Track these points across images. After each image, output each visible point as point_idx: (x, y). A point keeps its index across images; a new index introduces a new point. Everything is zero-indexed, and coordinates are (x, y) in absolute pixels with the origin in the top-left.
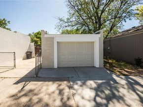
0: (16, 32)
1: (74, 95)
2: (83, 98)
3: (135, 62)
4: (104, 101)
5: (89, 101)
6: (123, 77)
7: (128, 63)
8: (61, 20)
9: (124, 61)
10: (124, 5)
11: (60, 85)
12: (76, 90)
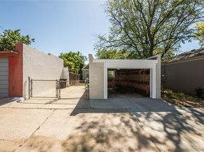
0: (49, 54)
1: (142, 126)
2: (153, 129)
3: (195, 93)
4: (175, 131)
5: (160, 131)
6: (187, 109)
7: (188, 94)
8: (102, 39)
9: (183, 92)
10: (182, 21)
11: (122, 118)
12: (143, 122)
